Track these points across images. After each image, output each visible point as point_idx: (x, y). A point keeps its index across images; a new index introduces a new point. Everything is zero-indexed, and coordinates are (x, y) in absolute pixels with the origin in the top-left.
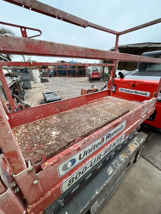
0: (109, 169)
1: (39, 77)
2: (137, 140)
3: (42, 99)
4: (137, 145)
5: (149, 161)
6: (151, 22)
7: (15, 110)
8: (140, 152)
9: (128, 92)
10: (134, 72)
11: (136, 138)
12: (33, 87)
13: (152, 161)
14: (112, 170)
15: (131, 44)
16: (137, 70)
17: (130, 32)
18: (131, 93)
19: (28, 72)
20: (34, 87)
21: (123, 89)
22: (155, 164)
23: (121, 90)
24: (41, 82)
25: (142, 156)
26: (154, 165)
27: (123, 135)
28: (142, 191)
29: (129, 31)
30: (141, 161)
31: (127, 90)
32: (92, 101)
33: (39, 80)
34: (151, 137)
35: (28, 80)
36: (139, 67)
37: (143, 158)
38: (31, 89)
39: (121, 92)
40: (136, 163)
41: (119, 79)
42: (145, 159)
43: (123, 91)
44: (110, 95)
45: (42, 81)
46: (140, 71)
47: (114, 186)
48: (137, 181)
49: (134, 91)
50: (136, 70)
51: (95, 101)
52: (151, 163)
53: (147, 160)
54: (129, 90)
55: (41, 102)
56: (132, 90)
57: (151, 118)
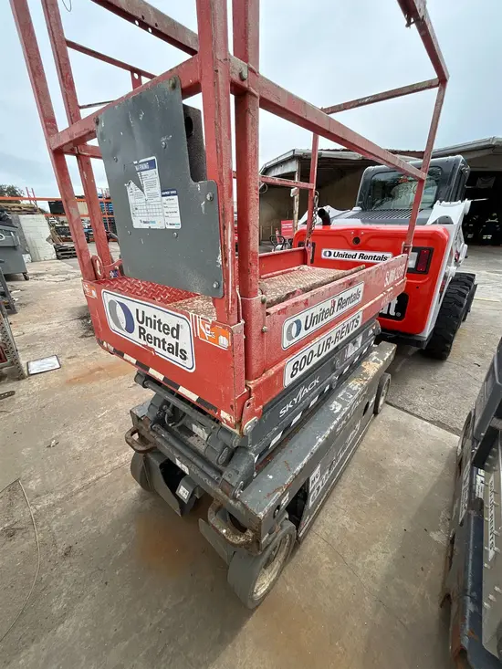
0: (333, 406)
1: (47, 240)
2: (376, 355)
3: (80, 305)
4: (379, 363)
5: (403, 409)
6: (386, 93)
7: (112, 274)
8: (384, 391)
9: (344, 259)
10: (351, 213)
11: (374, 353)
12: (31, 274)
13: (408, 409)
14: (340, 406)
15: (328, 150)
16: (357, 209)
17: (345, 109)
18: (351, 259)
19: (10, 222)
20: (37, 275)
21: (333, 251)
22: (416, 413)
23: (328, 254)
24: (58, 258)
25: (387, 402)
26: (413, 414)
27: (360, 313)
28: (397, 461)
29: (342, 107)
30: (388, 413)
31: (341, 252)
32: (269, 275)
33: (49, 250)
34: (400, 365)
35: (14, 248)
36: (360, 200)
37: (391, 405)
38: (26, 279)
39: (328, 260)
40: (378, 416)
41: (320, 227)
42: (395, 406)
43: (332, 257)
44: (305, 263)
45: (60, 254)
46: (364, 210)
47: (343, 449)
48: (386, 446)
49: (359, 253)
50: (354, 209)
51: (277, 275)
52: (407, 411)
53: (399, 408)
54: (347, 252)
55: (80, 313)
56: (353, 253)
57: (399, 314)
